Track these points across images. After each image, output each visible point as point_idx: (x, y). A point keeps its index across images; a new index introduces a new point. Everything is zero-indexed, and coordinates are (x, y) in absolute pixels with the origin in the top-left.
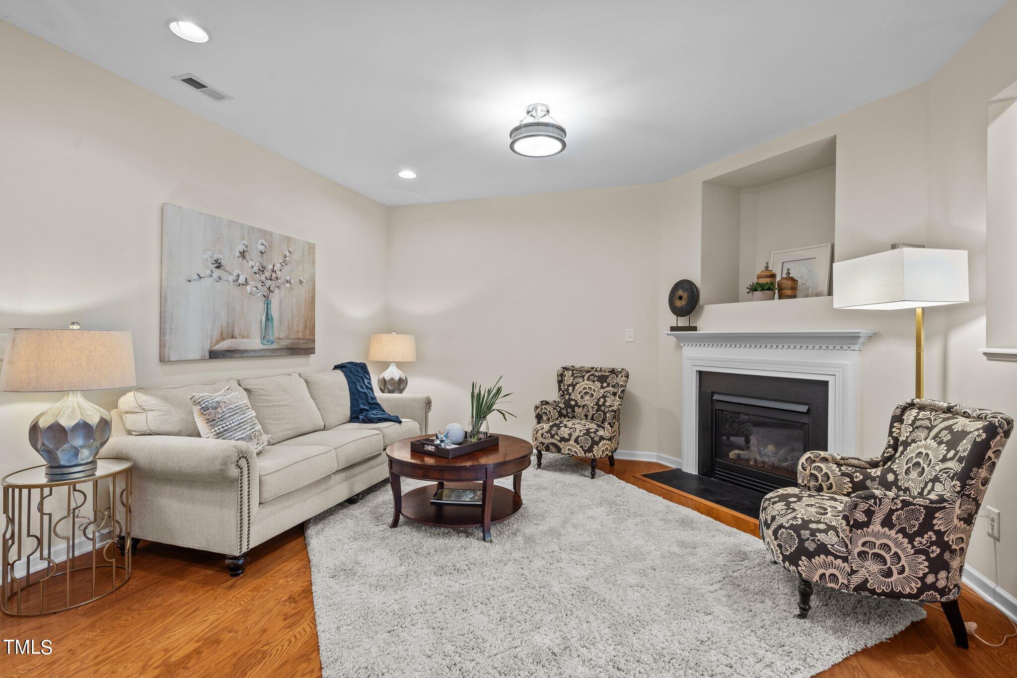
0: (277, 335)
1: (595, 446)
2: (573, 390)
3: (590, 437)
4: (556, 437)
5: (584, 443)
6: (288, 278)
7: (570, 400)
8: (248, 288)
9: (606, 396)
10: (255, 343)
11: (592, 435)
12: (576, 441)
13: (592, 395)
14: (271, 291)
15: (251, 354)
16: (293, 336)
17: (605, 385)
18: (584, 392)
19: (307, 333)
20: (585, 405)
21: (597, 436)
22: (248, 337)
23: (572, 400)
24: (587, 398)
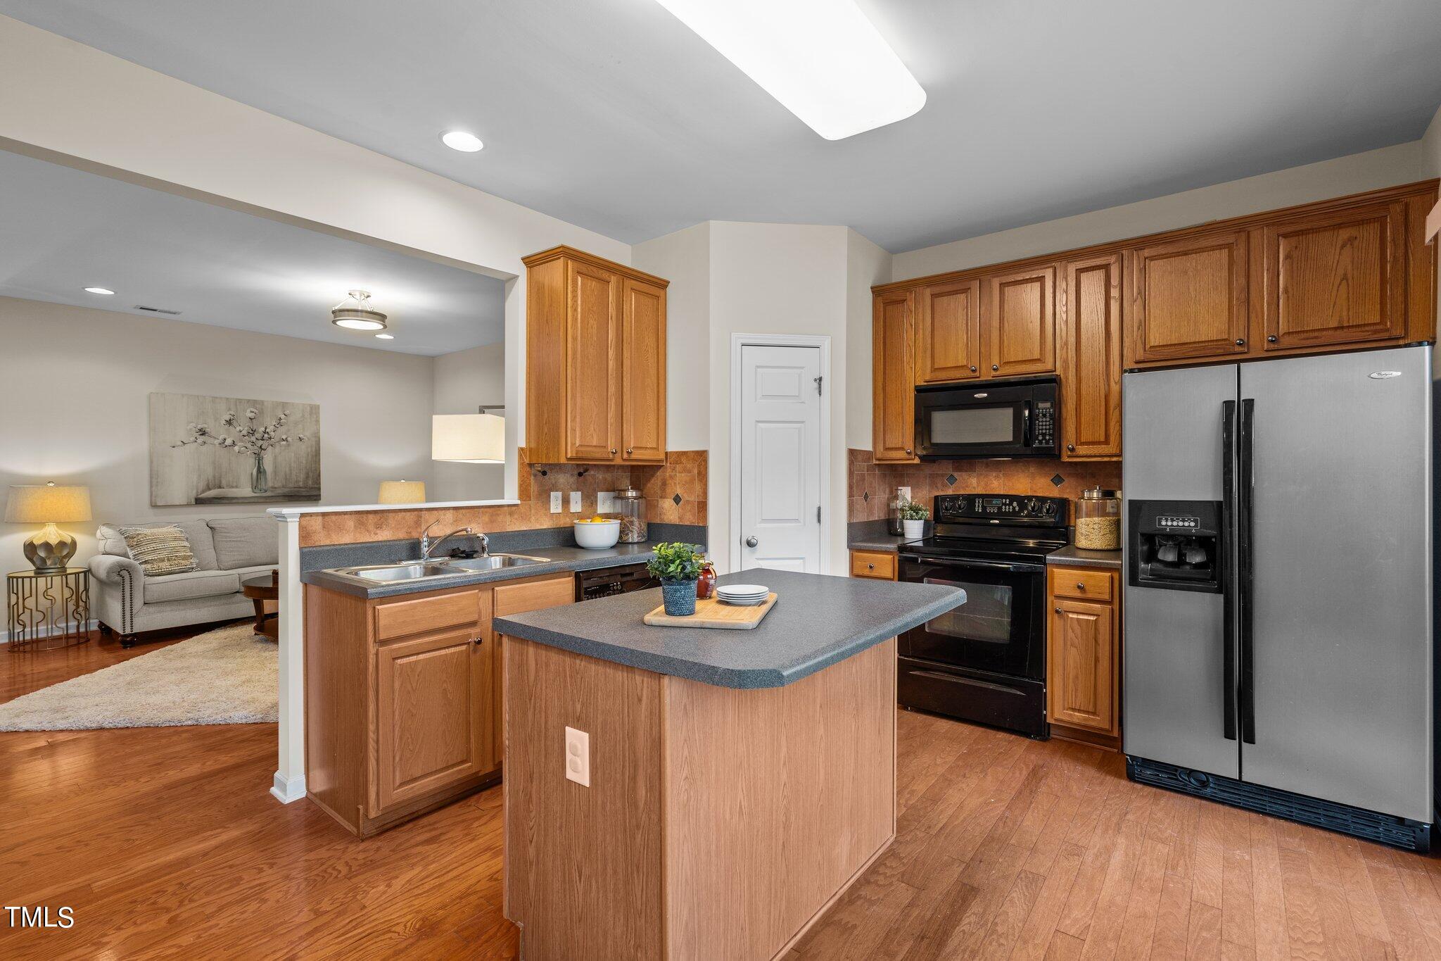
0: (270, 484)
6: (284, 437)
8: (236, 448)
10: (246, 491)
14: (262, 449)
15: (240, 501)
16: (291, 485)
19: (310, 483)
22: (237, 487)
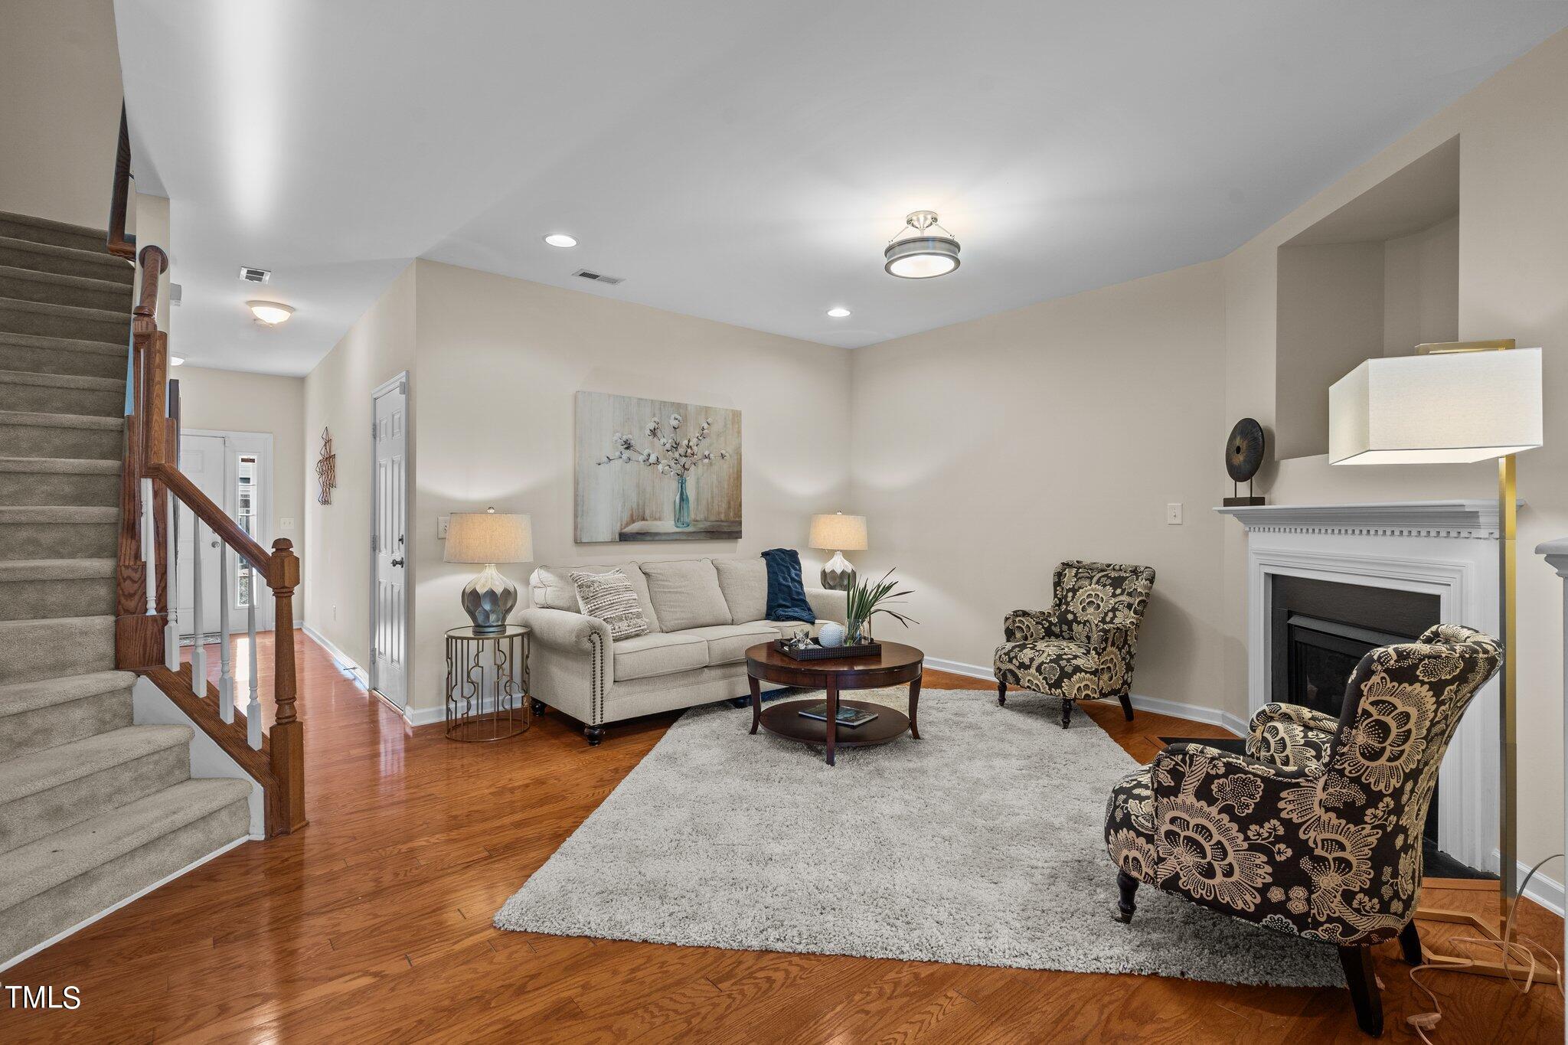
0: (693, 516)
1: (1065, 680)
2: (1073, 597)
3: (1059, 665)
4: (1014, 661)
5: (1049, 674)
6: (707, 453)
7: (1068, 612)
8: (660, 467)
9: (1117, 610)
10: (668, 525)
11: (1063, 663)
12: (1038, 669)
13: (1098, 606)
14: (685, 469)
15: (664, 538)
16: (713, 518)
17: (1119, 591)
18: (1087, 601)
19: (731, 514)
20: (1088, 621)
21: (1070, 665)
22: (660, 519)
23: (1070, 612)
24: (1091, 610)
